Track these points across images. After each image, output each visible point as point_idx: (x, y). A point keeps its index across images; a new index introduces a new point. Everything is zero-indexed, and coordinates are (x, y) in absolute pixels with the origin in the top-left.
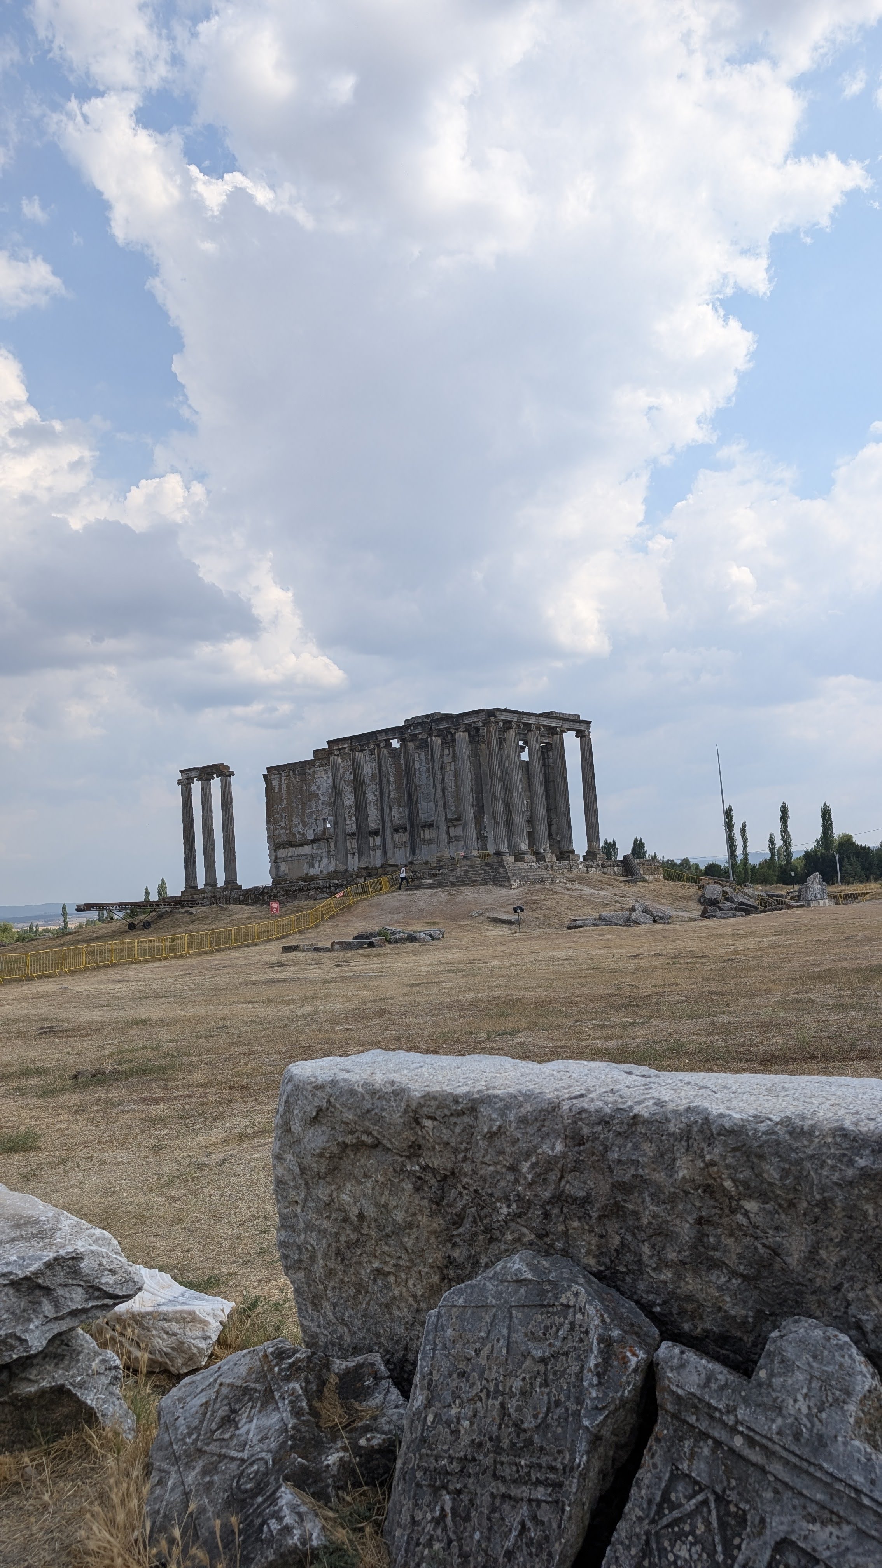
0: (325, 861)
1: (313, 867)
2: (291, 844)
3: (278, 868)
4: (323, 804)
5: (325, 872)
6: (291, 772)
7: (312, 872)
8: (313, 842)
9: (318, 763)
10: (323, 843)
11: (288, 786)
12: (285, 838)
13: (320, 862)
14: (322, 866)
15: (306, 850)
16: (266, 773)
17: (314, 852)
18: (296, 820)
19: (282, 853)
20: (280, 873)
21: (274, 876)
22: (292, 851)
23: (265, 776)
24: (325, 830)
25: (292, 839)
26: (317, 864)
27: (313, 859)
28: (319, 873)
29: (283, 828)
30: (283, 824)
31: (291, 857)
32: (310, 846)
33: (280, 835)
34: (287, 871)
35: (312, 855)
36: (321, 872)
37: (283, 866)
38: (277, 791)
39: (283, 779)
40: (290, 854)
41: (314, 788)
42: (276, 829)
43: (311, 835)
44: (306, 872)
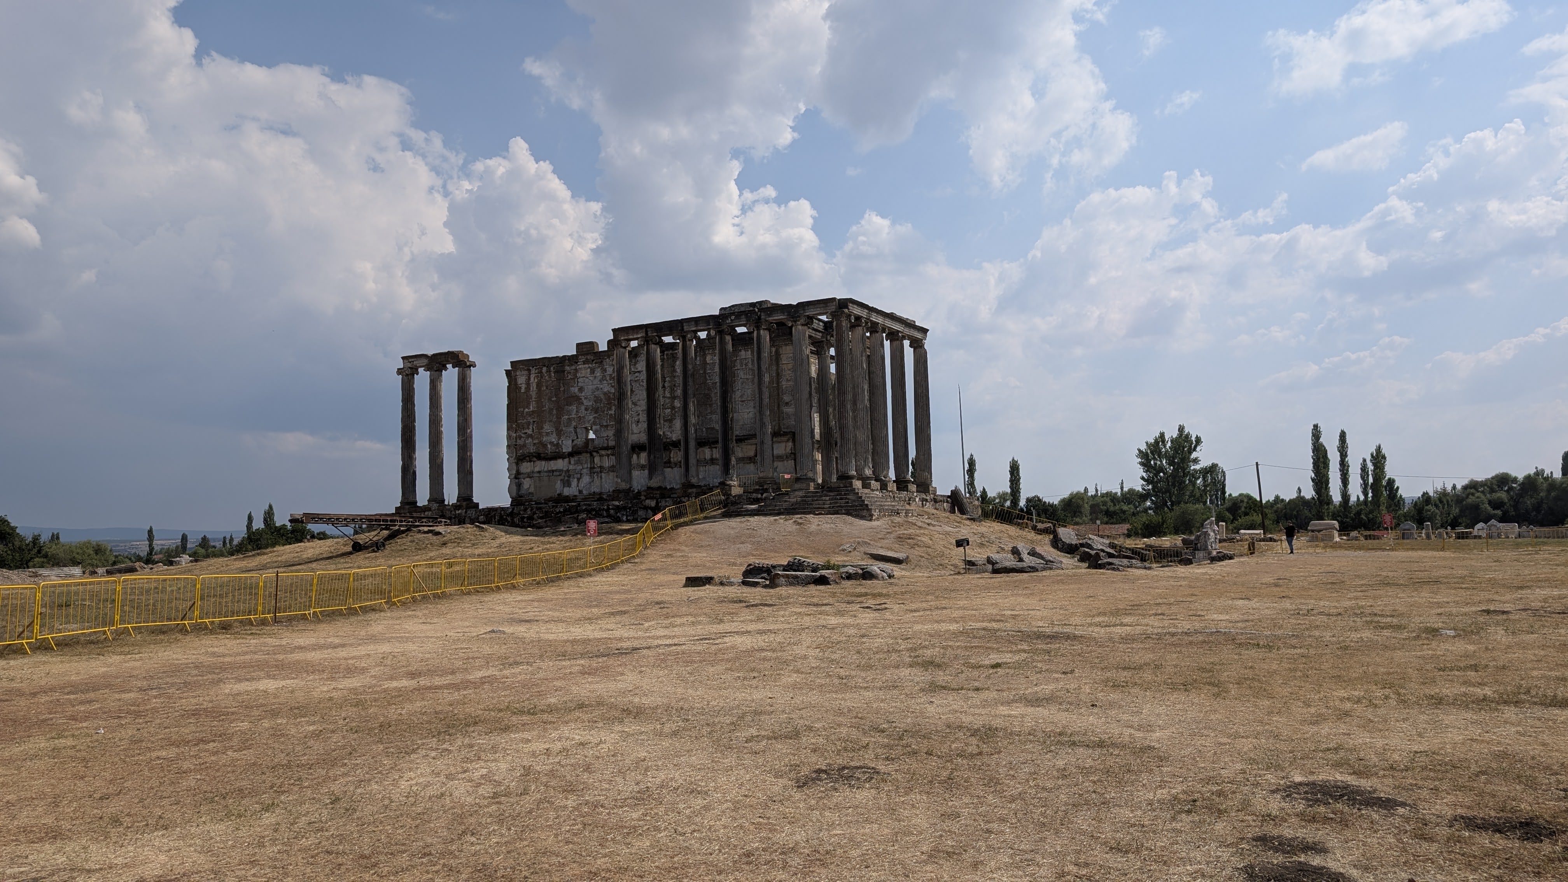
0: (586, 479)
1: (569, 485)
2: (539, 457)
3: (519, 486)
4: (586, 409)
5: (584, 492)
6: (544, 369)
7: (567, 492)
8: (571, 455)
9: (582, 359)
10: (585, 457)
11: (539, 385)
12: (532, 449)
13: (579, 480)
14: (582, 485)
15: (560, 464)
16: (510, 368)
17: (571, 467)
18: (547, 428)
19: (526, 467)
20: (523, 492)
21: (514, 495)
22: (541, 465)
23: (508, 373)
24: (588, 441)
25: (541, 450)
26: (574, 483)
27: (569, 476)
28: (577, 493)
29: (531, 436)
30: (530, 432)
31: (539, 472)
32: (566, 460)
33: (524, 445)
34: (532, 490)
35: (568, 471)
36: (580, 492)
37: (527, 483)
38: (523, 390)
39: (532, 376)
40: (537, 469)
41: (575, 390)
42: (520, 437)
43: (567, 446)
44: (558, 492)
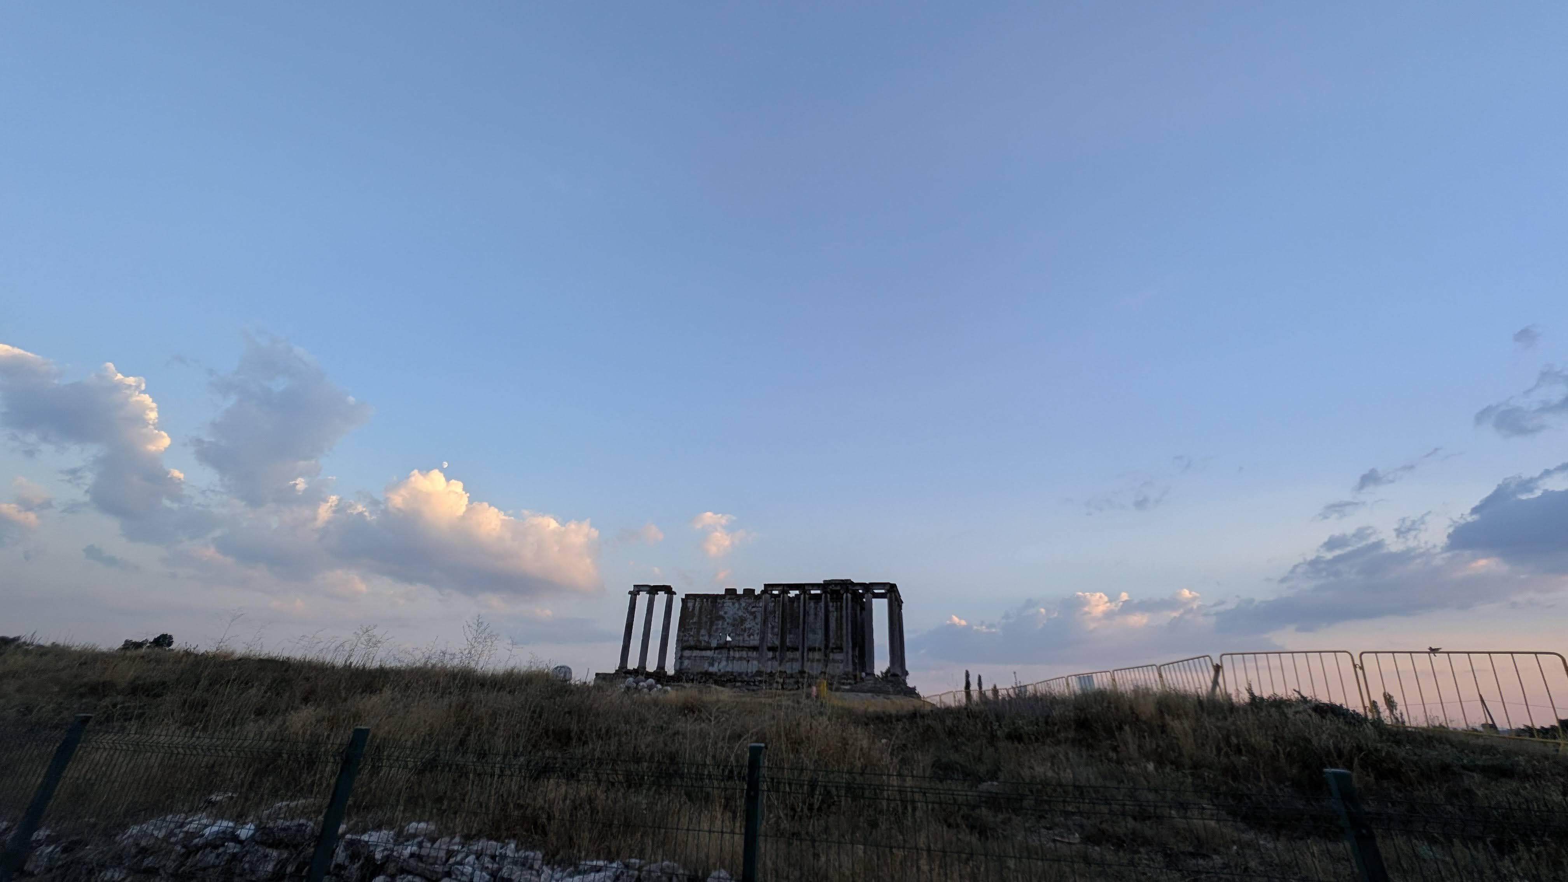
0: (724, 663)
1: (713, 665)
2: (696, 648)
3: (681, 663)
4: (728, 624)
5: (722, 671)
6: (705, 600)
7: (711, 669)
8: (716, 649)
9: (728, 597)
10: (725, 652)
11: (700, 608)
12: (692, 643)
13: (719, 663)
14: (721, 666)
15: (709, 653)
16: (684, 597)
17: (715, 655)
18: (703, 632)
19: (687, 653)
20: (685, 667)
21: (678, 668)
22: (696, 653)
23: (682, 600)
24: (727, 642)
25: (698, 644)
26: (716, 665)
27: (713, 660)
28: (717, 671)
29: (692, 635)
30: (692, 633)
31: (695, 657)
32: (713, 651)
33: (688, 641)
34: (689, 666)
35: (713, 657)
36: (720, 670)
37: (686, 663)
38: (690, 610)
39: (697, 603)
40: (694, 655)
41: (722, 613)
42: (685, 636)
43: (714, 644)
44: (706, 669)
